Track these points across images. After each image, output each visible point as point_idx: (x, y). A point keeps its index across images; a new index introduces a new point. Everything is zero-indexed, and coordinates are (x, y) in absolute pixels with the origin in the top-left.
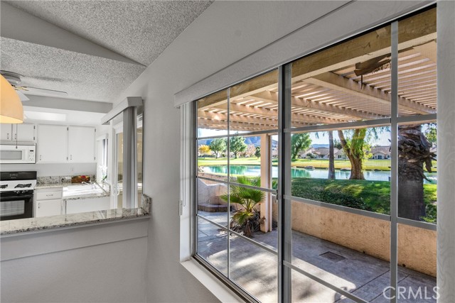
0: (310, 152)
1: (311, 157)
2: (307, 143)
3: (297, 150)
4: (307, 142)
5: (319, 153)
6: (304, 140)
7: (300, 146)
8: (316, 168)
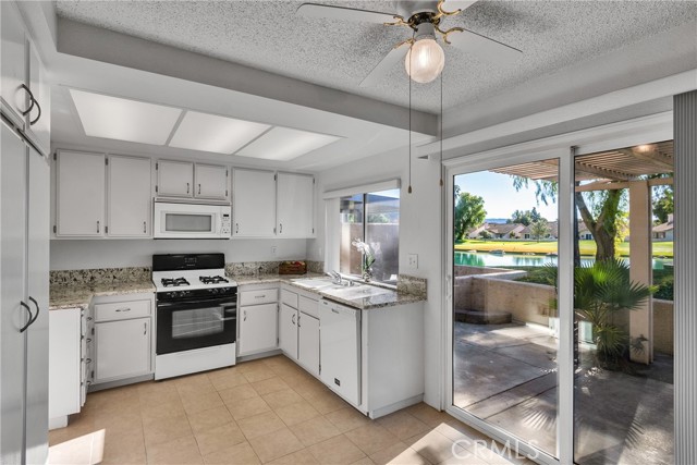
0: (482, 229)
1: (485, 236)
2: (480, 217)
3: (465, 227)
4: (480, 215)
5: (496, 231)
6: (474, 212)
7: (469, 220)
8: (508, 253)
